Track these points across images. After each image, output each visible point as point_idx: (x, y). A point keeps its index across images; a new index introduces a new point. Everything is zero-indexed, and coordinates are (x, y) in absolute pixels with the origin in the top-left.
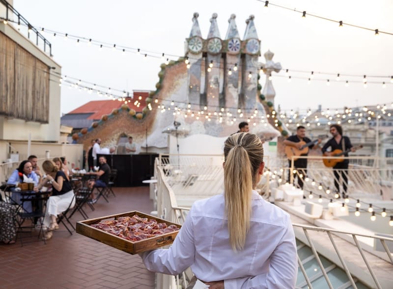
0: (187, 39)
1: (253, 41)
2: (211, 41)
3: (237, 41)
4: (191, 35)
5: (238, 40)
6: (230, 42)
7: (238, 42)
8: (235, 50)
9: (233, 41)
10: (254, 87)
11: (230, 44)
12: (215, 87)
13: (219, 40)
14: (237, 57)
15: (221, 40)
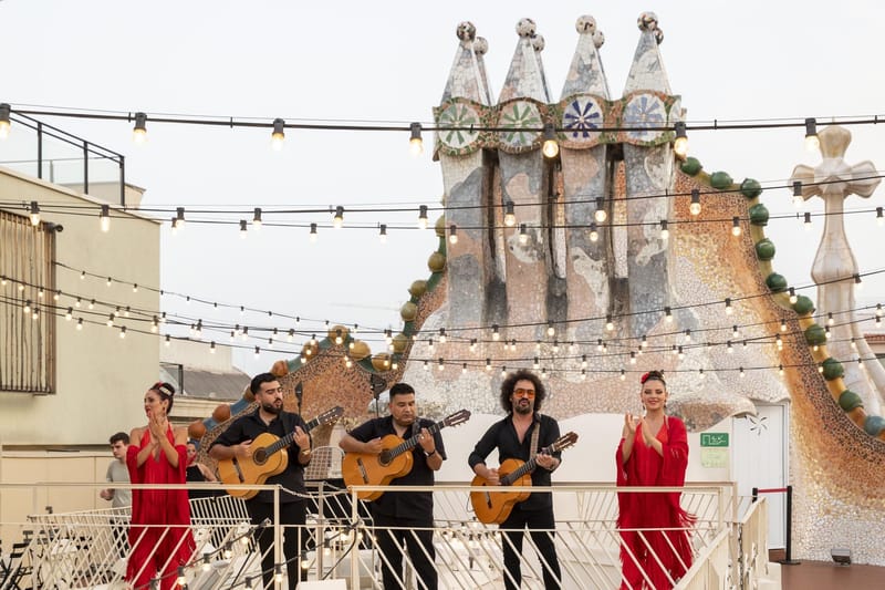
0: (434, 109)
1: (644, 101)
2: (505, 109)
3: (589, 106)
4: (447, 95)
5: (593, 101)
6: (569, 109)
7: (596, 109)
8: (586, 135)
9: (576, 106)
10: (657, 252)
11: (568, 116)
12: (529, 260)
13: (533, 107)
14: (596, 156)
15: (539, 104)
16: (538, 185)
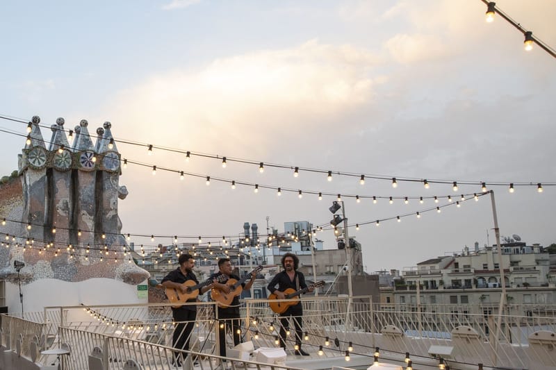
2: (57, 153)
3: (91, 154)
4: (31, 144)
5: (93, 153)
6: (82, 155)
7: (93, 156)
8: (90, 165)
9: (86, 154)
10: (115, 214)
11: (82, 158)
12: (64, 215)
13: (69, 153)
14: (92, 175)
15: (71, 152)
16: (69, 184)
